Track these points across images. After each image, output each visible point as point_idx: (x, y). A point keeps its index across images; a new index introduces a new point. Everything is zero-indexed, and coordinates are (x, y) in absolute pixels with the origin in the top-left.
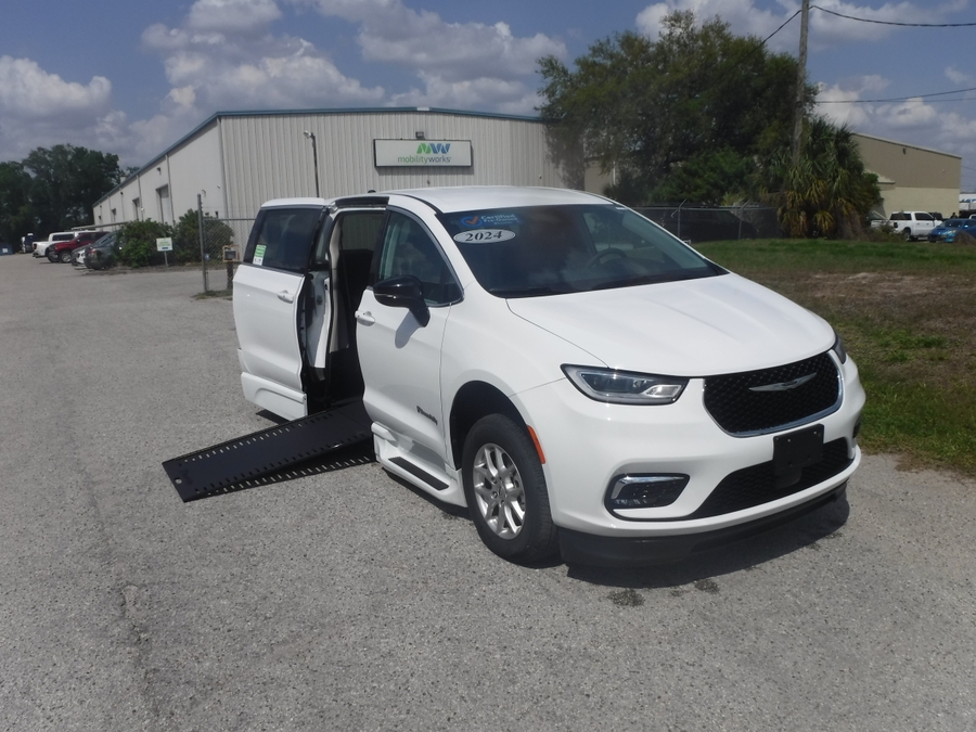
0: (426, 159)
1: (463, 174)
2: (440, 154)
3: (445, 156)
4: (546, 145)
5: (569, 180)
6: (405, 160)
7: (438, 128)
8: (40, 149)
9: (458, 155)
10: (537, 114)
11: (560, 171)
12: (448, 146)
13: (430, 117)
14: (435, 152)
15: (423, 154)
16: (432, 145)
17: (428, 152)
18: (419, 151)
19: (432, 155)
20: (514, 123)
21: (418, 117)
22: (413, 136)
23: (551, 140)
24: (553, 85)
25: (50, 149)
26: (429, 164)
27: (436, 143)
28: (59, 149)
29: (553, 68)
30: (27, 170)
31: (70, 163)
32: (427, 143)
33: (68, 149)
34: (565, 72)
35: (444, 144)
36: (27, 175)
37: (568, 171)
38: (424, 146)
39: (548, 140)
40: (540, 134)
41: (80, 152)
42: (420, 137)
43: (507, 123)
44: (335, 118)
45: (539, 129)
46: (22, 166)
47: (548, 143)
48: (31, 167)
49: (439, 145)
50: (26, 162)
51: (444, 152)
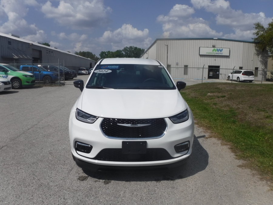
0: (215, 53)
1: (226, 58)
2: (219, 52)
3: (221, 52)
4: (255, 50)
5: (262, 61)
6: (208, 53)
7: (220, 44)
8: (126, 47)
9: (225, 52)
10: (253, 40)
11: (259, 59)
12: (222, 50)
13: (217, 41)
14: (218, 51)
15: (214, 52)
16: (217, 49)
17: (216, 51)
18: (213, 51)
19: (217, 52)
20: (244, 43)
21: (213, 41)
22: (212, 46)
23: (257, 48)
24: (258, 32)
25: (129, 47)
26: (216, 54)
27: (218, 49)
28: (131, 47)
29: (259, 26)
30: (123, 52)
31: (133, 51)
32: (216, 48)
33: (133, 47)
34: (263, 27)
35: (221, 49)
36: (123, 53)
37: (262, 58)
38: (215, 49)
39: (256, 48)
40: (253, 47)
41: (136, 48)
42: (214, 47)
43: (242, 43)
44: (189, 41)
45: (253, 45)
46: (122, 51)
47: (256, 50)
48: (124, 51)
49: (219, 49)
50: (123, 50)
51: (221, 51)
